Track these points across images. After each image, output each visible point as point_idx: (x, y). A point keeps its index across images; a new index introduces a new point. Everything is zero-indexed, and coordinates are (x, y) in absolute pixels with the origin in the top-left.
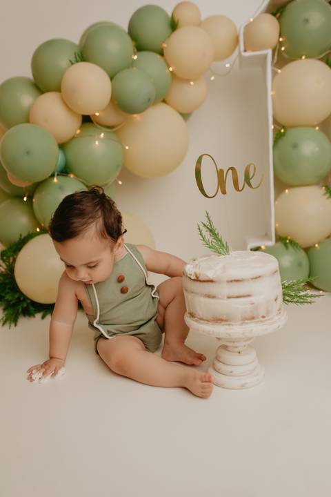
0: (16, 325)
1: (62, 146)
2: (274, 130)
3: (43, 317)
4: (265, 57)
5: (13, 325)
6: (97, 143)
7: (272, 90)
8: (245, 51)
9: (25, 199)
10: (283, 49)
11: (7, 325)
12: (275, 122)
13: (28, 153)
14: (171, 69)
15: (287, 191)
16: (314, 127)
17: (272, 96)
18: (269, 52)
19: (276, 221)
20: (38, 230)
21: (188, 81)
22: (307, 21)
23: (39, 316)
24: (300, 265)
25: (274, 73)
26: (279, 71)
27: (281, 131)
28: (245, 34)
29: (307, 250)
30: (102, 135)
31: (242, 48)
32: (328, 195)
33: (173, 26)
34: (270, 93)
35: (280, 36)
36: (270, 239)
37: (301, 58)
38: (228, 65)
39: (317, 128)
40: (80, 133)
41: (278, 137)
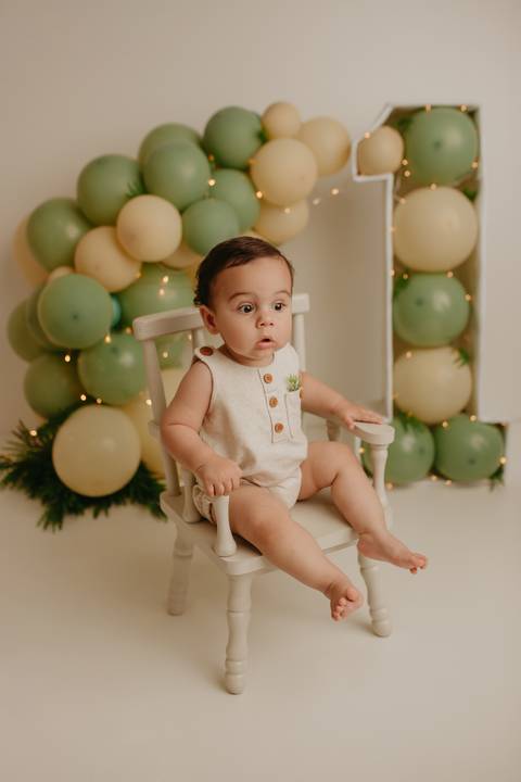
0: (60, 527)
1: (116, 295)
2: (395, 277)
3: (96, 515)
4: (385, 182)
5: (57, 527)
6: (162, 292)
7: (393, 225)
8: (359, 173)
9: (68, 359)
10: (407, 174)
11: (50, 527)
12: (397, 262)
13: (75, 317)
14: (259, 195)
15: (409, 354)
16: (446, 272)
17: (393, 234)
18: (390, 178)
19: (394, 393)
20: (83, 398)
21: (280, 208)
22: (438, 145)
23: (89, 513)
24: (421, 451)
25: (396, 203)
26: (403, 201)
27: (405, 276)
28: (359, 152)
29: (434, 428)
30: (166, 279)
31: (354, 170)
32: (461, 361)
33: (263, 137)
34: (390, 229)
35: (405, 157)
36: (386, 414)
37: (429, 186)
38: (335, 192)
39: (450, 274)
40: (141, 278)
41: (400, 284)
